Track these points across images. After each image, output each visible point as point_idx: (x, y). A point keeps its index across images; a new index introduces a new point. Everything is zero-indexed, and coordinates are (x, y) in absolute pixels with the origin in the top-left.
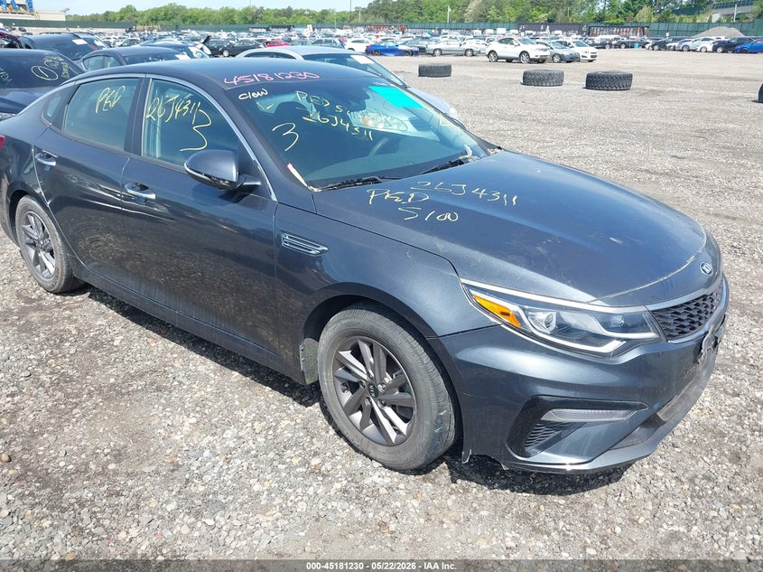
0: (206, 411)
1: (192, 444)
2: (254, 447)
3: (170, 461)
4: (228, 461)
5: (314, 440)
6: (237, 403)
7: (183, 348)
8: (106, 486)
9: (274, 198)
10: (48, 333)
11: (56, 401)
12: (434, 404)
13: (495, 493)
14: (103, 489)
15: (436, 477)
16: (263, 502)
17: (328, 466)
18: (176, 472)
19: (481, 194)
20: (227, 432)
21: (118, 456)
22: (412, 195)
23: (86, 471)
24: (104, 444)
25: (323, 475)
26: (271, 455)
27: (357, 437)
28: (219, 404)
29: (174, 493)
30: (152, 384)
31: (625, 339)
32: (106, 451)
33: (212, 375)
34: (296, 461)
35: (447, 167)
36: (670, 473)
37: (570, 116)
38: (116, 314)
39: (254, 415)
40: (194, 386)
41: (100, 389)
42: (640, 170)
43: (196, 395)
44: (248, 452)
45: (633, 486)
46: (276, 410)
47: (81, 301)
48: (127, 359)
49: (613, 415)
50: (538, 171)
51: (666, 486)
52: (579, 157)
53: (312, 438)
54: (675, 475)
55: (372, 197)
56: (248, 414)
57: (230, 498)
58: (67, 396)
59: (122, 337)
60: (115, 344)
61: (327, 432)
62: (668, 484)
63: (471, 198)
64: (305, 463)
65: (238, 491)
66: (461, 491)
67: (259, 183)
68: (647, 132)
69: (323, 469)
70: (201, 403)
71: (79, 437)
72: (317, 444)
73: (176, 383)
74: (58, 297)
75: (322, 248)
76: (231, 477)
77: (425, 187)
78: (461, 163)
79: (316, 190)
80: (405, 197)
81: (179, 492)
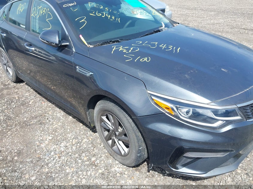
0: (56, 134)
1: (48, 149)
2: (71, 151)
3: (38, 156)
4: (59, 157)
5: (95, 149)
6: (69, 130)
7: (54, 106)
8: (12, 167)
9: (74, 50)
10: (8, 98)
11: (3, 128)
12: (137, 144)
13: (165, 178)
14: (10, 168)
15: (141, 169)
16: (69, 178)
17: (98, 161)
18: (39, 162)
19: (163, 47)
20: (62, 144)
21: (19, 153)
22: (132, 49)
23: (6, 160)
24: (15, 148)
25: (96, 166)
26: (77, 155)
27: (110, 150)
28: (61, 131)
29: (36, 172)
30: (39, 121)
31: (225, 120)
32: (15, 151)
33: (62, 118)
34: (85, 159)
35: (153, 33)
36: (244, 171)
37: (215, 7)
38: (33, 91)
39: (74, 136)
40: (54, 122)
41: (20, 123)
42: (241, 28)
43: (54, 127)
44: (68, 153)
45: (227, 178)
46: (83, 134)
47: (23, 86)
48: (32, 110)
49: (218, 155)
50: (193, 35)
51: (242, 178)
52: (217, 24)
53: (94, 148)
54: (246, 172)
55: (114, 50)
56: (72, 136)
57: (57, 175)
58: (7, 126)
59: (33, 101)
60: (30, 104)
61: (100, 145)
62: (243, 177)
63: (159, 49)
64: (89, 160)
65: (61, 172)
66: (151, 176)
67: (68, 44)
68: (245, 12)
69: (96, 163)
70: (55, 130)
71: (7, 144)
72: (96, 151)
73: (48, 121)
74: (15, 84)
75: (91, 73)
76: (59, 165)
77: (138, 44)
78: (159, 31)
79: (91, 46)
80: (128, 50)
81: (38, 171)
